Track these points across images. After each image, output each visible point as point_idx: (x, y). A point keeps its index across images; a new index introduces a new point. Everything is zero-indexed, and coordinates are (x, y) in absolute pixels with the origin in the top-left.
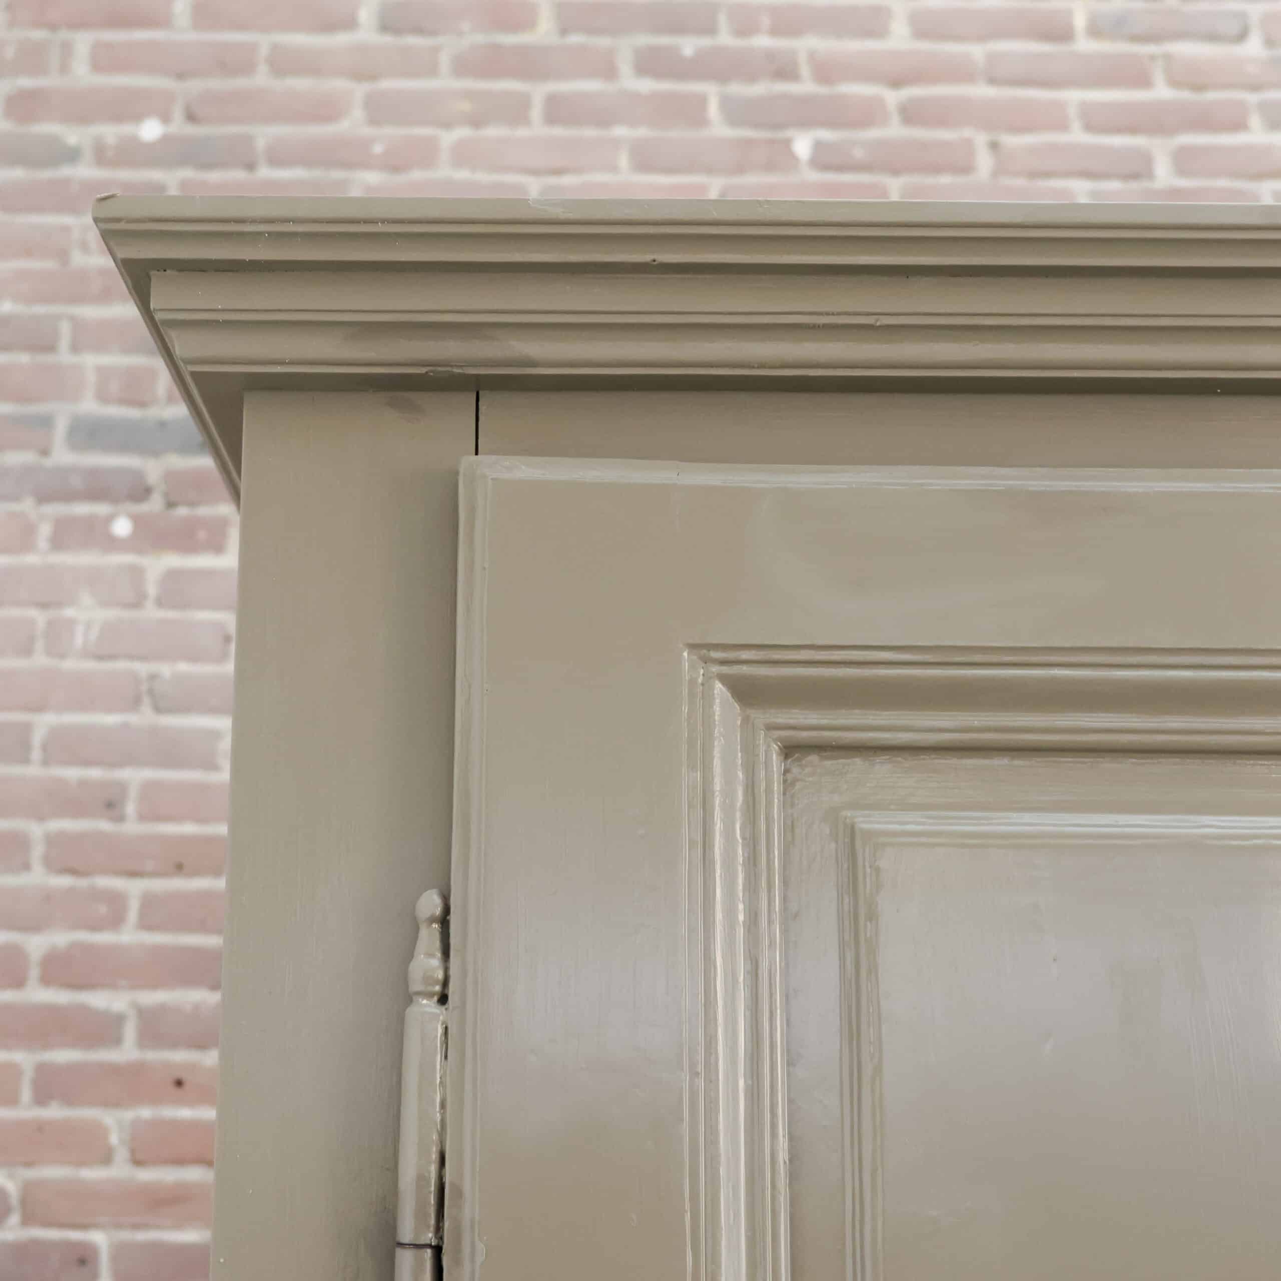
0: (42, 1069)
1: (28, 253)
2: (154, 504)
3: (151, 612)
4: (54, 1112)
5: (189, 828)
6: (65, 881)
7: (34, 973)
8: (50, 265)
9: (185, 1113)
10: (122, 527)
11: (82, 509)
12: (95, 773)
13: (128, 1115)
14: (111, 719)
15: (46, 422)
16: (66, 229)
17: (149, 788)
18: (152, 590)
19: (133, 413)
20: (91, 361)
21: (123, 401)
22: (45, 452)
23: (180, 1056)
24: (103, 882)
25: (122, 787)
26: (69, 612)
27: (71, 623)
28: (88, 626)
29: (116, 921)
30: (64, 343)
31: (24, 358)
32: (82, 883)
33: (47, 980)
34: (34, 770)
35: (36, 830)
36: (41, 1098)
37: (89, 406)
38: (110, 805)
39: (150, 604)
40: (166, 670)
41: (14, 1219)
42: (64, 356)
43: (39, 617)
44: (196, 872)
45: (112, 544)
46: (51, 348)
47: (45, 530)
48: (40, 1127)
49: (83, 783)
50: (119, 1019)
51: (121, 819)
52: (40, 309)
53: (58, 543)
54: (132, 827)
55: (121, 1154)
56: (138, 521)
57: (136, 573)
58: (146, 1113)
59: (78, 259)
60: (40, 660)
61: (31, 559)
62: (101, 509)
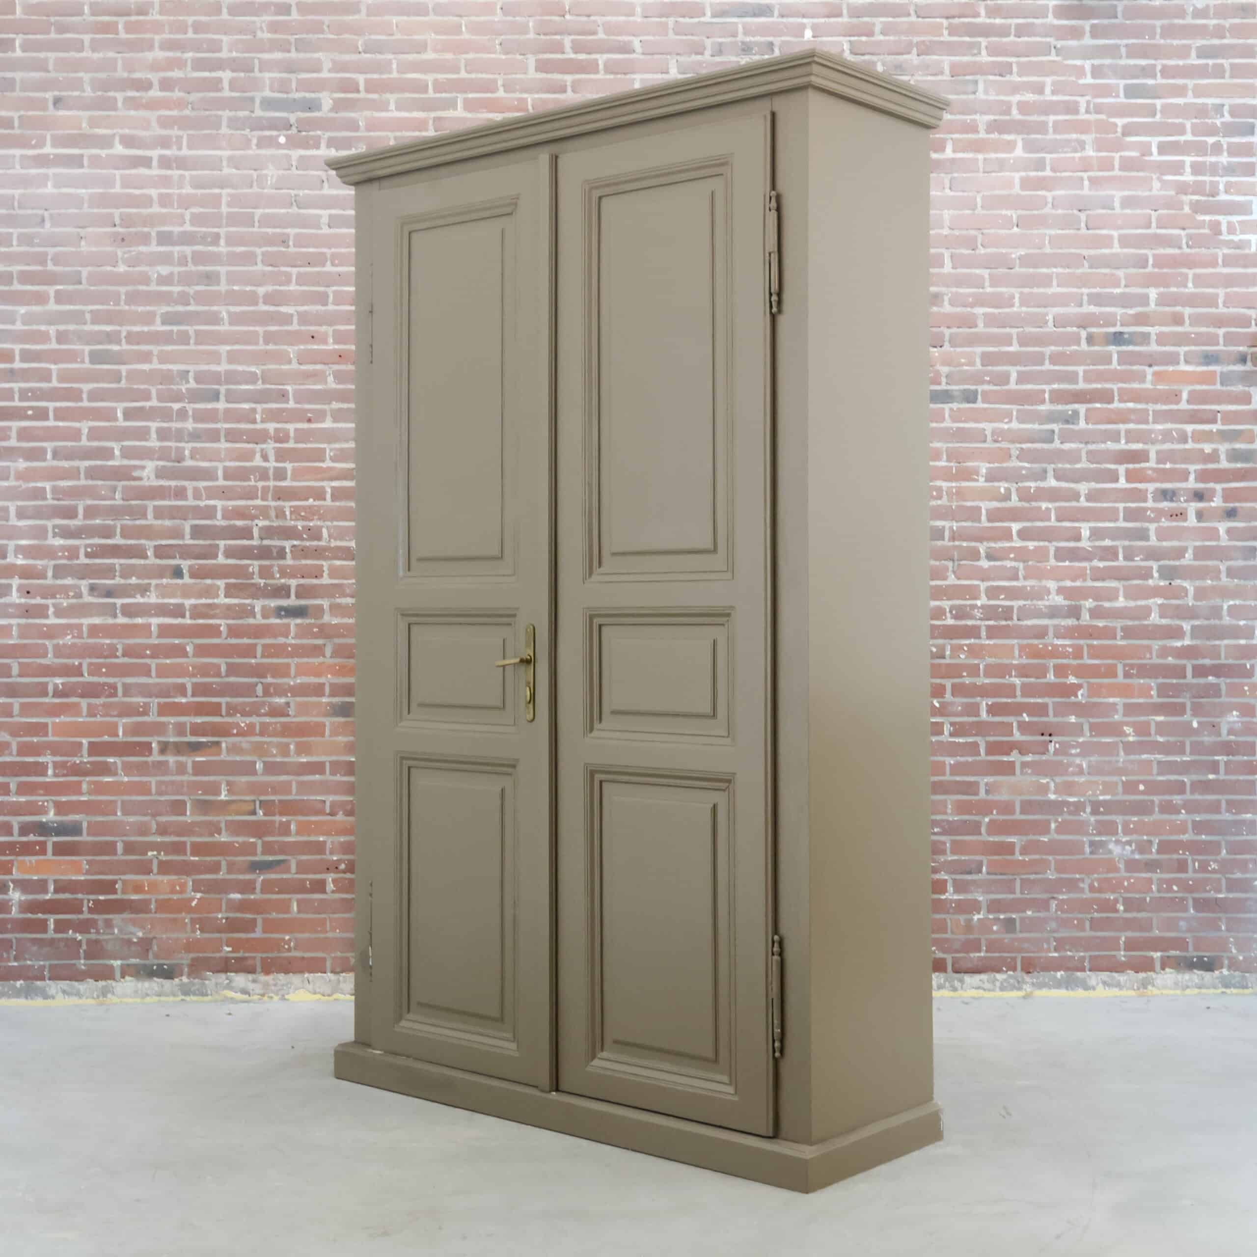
0: (265, 332)
1: (240, 33)
2: (294, 130)
3: (294, 171)
4: (271, 347)
5: (311, 250)
6: (270, 268)
7: (261, 300)
8: (249, 37)
9: (315, 347)
10: (282, 140)
11: (267, 133)
12: (278, 230)
13: (296, 348)
14: (283, 211)
15: (252, 99)
16: (254, 22)
17: (297, 235)
18: (294, 163)
19: (285, 96)
20: (267, 75)
21: (279, 92)
22: (253, 112)
23: (312, 328)
24: (283, 269)
25: (288, 235)
26: (264, 172)
27: (266, 176)
28: (272, 176)
29: (288, 282)
30: (256, 69)
31: (242, 75)
32: (276, 269)
33: (265, 303)
34: (255, 230)
35: (259, 251)
36: (266, 343)
37: (267, 93)
38: (284, 242)
39: (294, 168)
40: (301, 193)
41: (260, 382)
42: (257, 74)
43: (255, 174)
44: (315, 266)
45: (279, 146)
46: (252, 71)
47: (255, 141)
48: (267, 352)
49: (274, 234)
50: (292, 315)
51: (288, 247)
52: (246, 55)
53: (259, 146)
54: (292, 249)
55: (294, 361)
56: (287, 137)
57: (288, 157)
58: (302, 347)
59: (259, 34)
60: (255, 189)
61: (250, 152)
62: (274, 133)
